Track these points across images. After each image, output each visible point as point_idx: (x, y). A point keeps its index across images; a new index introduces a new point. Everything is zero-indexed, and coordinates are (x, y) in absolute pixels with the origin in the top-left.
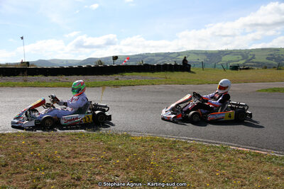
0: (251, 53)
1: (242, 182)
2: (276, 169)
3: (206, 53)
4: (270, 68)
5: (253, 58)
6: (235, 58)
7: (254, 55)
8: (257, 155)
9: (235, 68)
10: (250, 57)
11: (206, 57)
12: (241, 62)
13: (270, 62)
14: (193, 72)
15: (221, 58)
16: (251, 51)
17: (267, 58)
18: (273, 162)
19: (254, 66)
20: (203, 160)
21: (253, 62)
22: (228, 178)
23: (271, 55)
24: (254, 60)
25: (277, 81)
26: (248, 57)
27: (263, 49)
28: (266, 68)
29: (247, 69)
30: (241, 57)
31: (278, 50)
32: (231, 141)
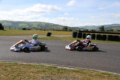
0: (31, 23)
1: (21, 77)
2: (35, 70)
3: (12, 22)
4: (38, 29)
5: (32, 25)
6: (24, 25)
7: (32, 24)
8: (29, 65)
9: (24, 29)
10: (31, 25)
11: (11, 24)
12: (27, 27)
13: (38, 27)
14: (5, 30)
15: (19, 25)
16: (31, 22)
17: (37, 26)
18: (35, 67)
19: (32, 28)
20: (4, 70)
21: (32, 27)
22: (15, 77)
23: (39, 24)
24: (32, 26)
25: (40, 35)
26: (30, 25)
27: (35, 22)
28: (37, 29)
29: (29, 30)
30: (27, 25)
31: (41, 23)
32: (20, 60)
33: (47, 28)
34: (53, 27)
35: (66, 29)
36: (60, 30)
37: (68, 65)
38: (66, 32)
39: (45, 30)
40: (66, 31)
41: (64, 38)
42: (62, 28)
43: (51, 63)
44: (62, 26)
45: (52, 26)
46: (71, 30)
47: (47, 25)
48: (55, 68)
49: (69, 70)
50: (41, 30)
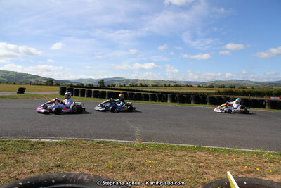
33: (21, 81)
34: (29, 80)
35: (51, 82)
36: (41, 85)
37: (50, 135)
38: (50, 87)
39: (15, 84)
40: (51, 85)
41: (46, 95)
42: (45, 81)
43: (22, 135)
44: (45, 79)
45: (28, 78)
46: (58, 85)
47: (20, 75)
48: (27, 142)
49: (50, 143)
50: (7, 83)
